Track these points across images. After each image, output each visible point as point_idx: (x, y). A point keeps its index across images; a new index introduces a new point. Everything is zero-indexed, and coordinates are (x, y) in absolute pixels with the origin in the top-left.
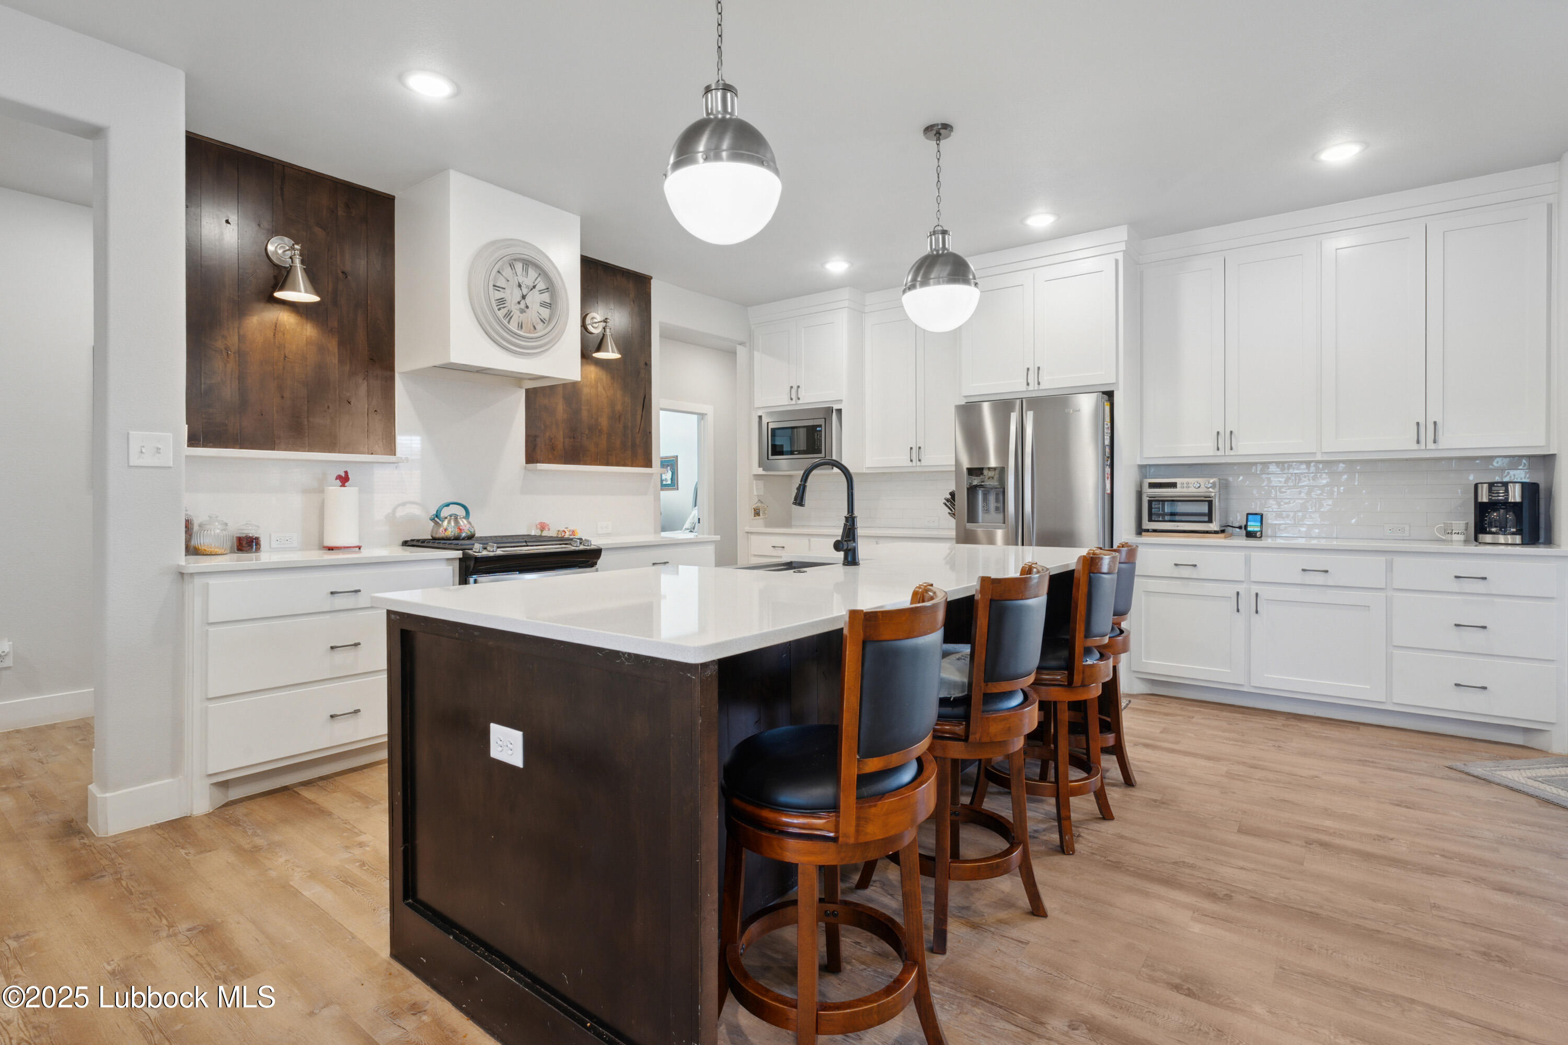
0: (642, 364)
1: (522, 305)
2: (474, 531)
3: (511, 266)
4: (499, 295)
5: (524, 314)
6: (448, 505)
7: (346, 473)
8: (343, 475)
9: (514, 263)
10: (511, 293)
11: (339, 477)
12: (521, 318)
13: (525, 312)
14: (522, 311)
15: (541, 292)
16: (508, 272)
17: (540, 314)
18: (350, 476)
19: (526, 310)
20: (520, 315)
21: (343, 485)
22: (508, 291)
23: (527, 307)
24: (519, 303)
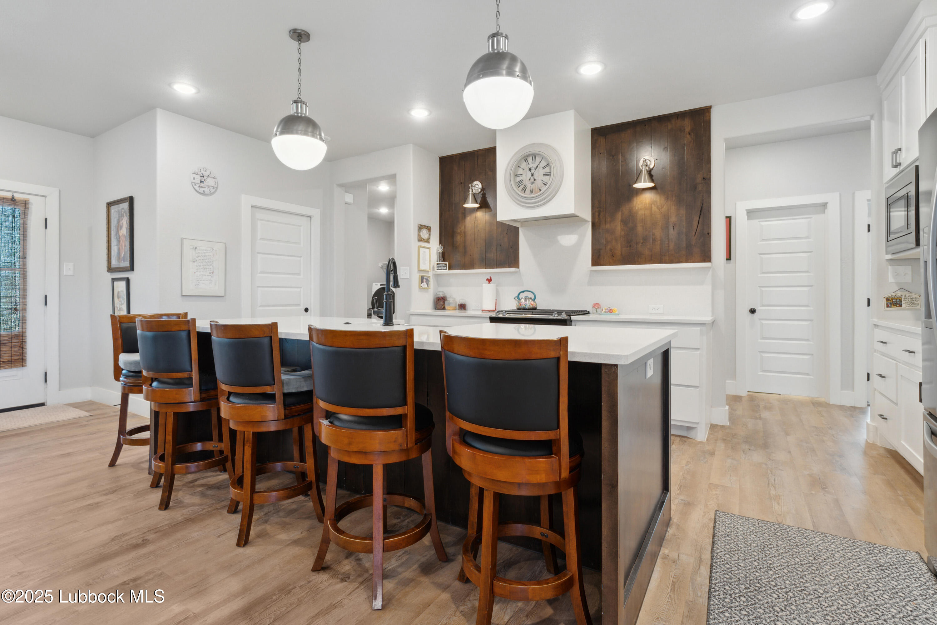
0: (699, 179)
1: (532, 180)
2: (536, 305)
3: (525, 161)
4: (518, 179)
5: (533, 184)
6: (523, 292)
7: (491, 277)
8: (489, 278)
9: (527, 158)
10: (526, 176)
11: (487, 280)
12: (531, 188)
13: (534, 183)
14: (532, 183)
15: (544, 168)
16: (524, 165)
17: (543, 181)
18: (492, 279)
19: (534, 181)
20: (531, 185)
21: (489, 283)
22: (524, 175)
23: (535, 180)
24: (530, 179)
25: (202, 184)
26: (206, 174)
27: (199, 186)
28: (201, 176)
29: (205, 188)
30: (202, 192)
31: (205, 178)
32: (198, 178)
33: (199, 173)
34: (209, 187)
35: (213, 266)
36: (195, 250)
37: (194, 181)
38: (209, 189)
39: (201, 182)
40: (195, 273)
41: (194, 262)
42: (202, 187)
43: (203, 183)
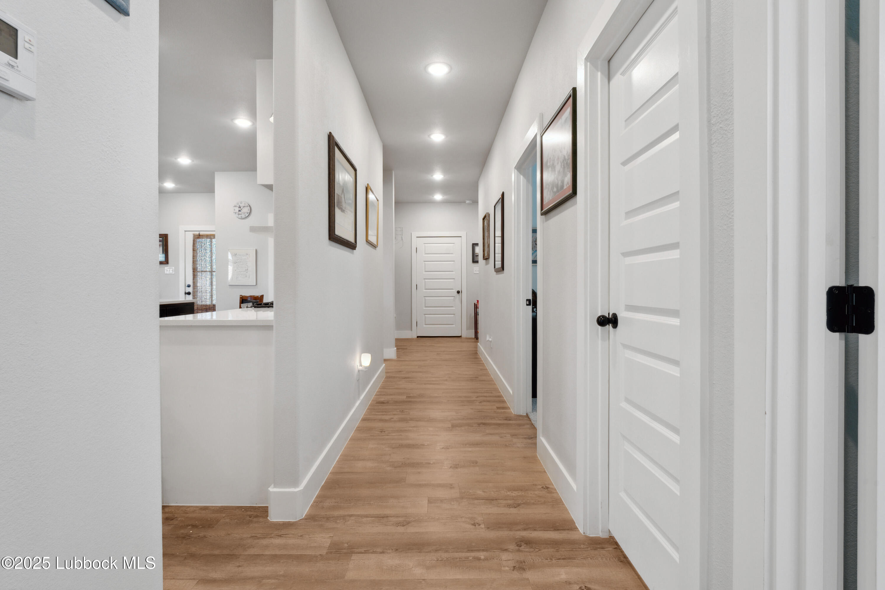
25: (240, 213)
26: (242, 205)
27: (238, 214)
28: (239, 207)
29: (242, 214)
30: (240, 218)
31: (242, 208)
32: (237, 209)
33: (238, 206)
34: (244, 213)
35: (247, 265)
36: (236, 256)
37: (235, 211)
38: (245, 214)
39: (239, 211)
40: (236, 270)
41: (235, 263)
42: (240, 214)
43: (241, 211)
